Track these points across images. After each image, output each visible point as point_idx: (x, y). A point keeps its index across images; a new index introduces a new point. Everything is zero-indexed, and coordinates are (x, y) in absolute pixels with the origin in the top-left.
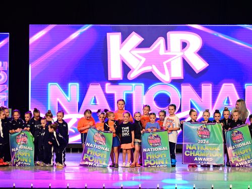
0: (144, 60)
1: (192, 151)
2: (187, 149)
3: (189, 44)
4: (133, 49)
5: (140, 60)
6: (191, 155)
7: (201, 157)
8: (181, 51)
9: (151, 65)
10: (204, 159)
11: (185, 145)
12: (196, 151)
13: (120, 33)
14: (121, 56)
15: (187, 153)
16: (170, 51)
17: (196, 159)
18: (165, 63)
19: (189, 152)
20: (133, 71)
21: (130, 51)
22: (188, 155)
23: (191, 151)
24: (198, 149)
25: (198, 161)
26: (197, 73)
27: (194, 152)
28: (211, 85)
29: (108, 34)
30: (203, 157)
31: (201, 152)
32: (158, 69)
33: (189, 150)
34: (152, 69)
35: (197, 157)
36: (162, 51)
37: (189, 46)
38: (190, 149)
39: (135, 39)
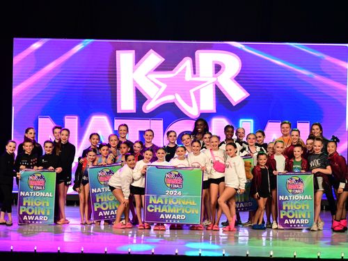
0: (164, 86)
1: (158, 205)
2: (151, 202)
3: (224, 67)
4: (150, 73)
5: (160, 87)
6: (156, 211)
7: (169, 214)
8: (214, 77)
9: (174, 94)
10: (174, 217)
11: (148, 198)
12: (162, 205)
13: (134, 51)
14: (134, 82)
15: (151, 208)
16: (199, 76)
17: (162, 216)
18: (192, 91)
19: (152, 206)
20: (149, 102)
21: (146, 75)
22: (152, 210)
23: (156, 206)
24: (166, 203)
25: (165, 219)
26: (234, 105)
27: (160, 206)
28: (252, 121)
29: (117, 52)
30: (172, 214)
31: (170, 208)
32: (183, 99)
33: (153, 204)
34: (176, 99)
35: (164, 213)
36: (189, 76)
37: (223, 71)
38: (155, 202)
39: (153, 59)
